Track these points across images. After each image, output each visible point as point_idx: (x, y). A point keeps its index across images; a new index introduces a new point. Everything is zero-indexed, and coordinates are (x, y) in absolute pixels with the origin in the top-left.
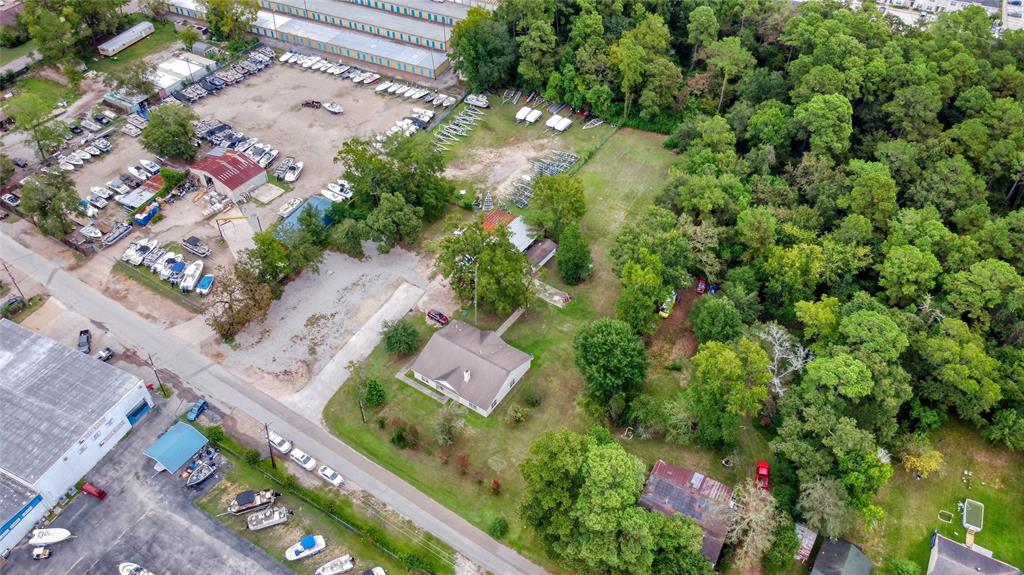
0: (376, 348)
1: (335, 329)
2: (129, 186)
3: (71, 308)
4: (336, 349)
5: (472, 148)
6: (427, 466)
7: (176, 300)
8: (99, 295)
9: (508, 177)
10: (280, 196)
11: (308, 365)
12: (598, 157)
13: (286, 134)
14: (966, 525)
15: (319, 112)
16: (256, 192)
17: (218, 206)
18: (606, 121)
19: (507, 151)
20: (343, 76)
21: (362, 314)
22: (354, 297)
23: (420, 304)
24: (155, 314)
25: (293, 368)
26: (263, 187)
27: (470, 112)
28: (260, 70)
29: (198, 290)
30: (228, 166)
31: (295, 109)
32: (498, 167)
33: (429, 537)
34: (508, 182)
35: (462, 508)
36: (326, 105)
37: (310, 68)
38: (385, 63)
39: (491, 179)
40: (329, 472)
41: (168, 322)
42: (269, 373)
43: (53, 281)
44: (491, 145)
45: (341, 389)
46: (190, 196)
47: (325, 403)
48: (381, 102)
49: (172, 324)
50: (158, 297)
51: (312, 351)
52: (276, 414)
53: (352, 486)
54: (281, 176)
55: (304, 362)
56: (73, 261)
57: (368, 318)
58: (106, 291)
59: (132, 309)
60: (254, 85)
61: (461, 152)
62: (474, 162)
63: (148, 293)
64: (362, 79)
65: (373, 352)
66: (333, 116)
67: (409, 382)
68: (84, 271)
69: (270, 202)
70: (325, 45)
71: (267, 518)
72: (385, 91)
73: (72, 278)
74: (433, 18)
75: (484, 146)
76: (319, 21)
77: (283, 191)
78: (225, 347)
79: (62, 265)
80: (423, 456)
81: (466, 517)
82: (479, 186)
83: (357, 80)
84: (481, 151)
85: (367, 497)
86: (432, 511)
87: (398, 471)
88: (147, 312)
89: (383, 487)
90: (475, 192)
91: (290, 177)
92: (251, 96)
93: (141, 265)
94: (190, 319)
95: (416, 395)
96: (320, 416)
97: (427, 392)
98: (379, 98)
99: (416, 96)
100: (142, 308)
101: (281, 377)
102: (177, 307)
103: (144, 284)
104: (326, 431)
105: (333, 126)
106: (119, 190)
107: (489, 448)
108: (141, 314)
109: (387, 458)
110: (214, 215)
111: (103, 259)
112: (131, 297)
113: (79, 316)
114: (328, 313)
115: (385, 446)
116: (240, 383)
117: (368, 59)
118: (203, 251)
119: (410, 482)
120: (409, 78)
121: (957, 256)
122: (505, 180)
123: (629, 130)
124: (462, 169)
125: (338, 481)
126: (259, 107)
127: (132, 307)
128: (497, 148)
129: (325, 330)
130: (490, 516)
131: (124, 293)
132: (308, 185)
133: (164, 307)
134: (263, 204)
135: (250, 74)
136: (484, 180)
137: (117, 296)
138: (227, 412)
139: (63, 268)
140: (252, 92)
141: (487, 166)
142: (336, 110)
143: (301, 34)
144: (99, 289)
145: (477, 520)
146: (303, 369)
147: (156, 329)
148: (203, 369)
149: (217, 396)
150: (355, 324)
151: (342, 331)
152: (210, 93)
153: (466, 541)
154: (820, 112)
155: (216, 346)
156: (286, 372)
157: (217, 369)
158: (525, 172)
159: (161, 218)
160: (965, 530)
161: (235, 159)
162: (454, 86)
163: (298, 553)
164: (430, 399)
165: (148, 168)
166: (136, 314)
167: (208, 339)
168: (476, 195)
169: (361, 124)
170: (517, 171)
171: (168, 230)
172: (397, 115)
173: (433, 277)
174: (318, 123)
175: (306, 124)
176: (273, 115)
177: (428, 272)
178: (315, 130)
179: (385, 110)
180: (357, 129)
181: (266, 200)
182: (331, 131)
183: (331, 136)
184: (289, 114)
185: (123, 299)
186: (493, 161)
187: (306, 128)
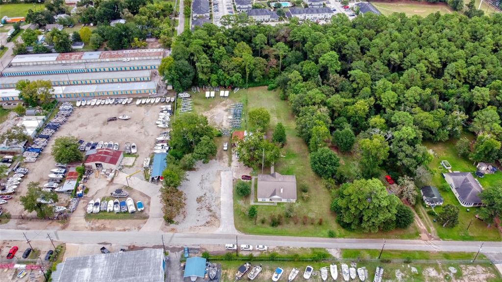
0: (233, 198)
1: (211, 199)
2: (57, 183)
3: (82, 243)
4: (219, 205)
5: (198, 114)
6: (290, 227)
7: (131, 218)
8: (91, 232)
9: (223, 119)
10: (136, 160)
11: (214, 216)
12: (249, 101)
13: (112, 135)
14: (447, 168)
15: (117, 121)
16: (123, 163)
17: (112, 175)
18: (241, 88)
19: (213, 110)
20: (116, 104)
21: (216, 189)
22: (207, 184)
23: (235, 176)
24: (127, 227)
25: (209, 219)
26: (124, 160)
27: (185, 101)
28: (71, 113)
29: (139, 210)
30: (105, 155)
31: (104, 124)
32: (215, 117)
33: (313, 249)
34: (225, 121)
35: (314, 234)
36: (121, 117)
37: (95, 105)
38: (129, 93)
39: (218, 123)
40: (261, 246)
41: (136, 228)
42: (200, 226)
43: (59, 237)
44: (205, 110)
45: (234, 218)
46: (92, 176)
47: (234, 225)
48: (142, 109)
49: (139, 228)
50: (121, 220)
51: (210, 211)
52: (219, 238)
53: (272, 247)
54: (130, 152)
55: (210, 216)
56: (61, 225)
57: (220, 190)
58: (92, 229)
59: (114, 231)
60: (74, 121)
63: (114, 221)
64: (126, 102)
65: (234, 200)
66: (126, 121)
67: (257, 204)
68: (71, 226)
69: (133, 164)
70: (93, 93)
71: (255, 272)
72: (141, 103)
73: (68, 231)
74: (132, 69)
75: (203, 111)
76: (78, 84)
77: (135, 158)
78: (172, 226)
79: (57, 229)
80: (285, 225)
81: (318, 236)
82: (216, 126)
83: (123, 103)
84: (203, 114)
85: (280, 248)
86: (306, 241)
87: (282, 234)
88: (123, 228)
89: (282, 242)
91: (134, 151)
92: (77, 125)
93: (100, 211)
94: (145, 222)
95: (264, 207)
96: (236, 231)
97: (268, 204)
98: (139, 107)
99: (157, 101)
100: (119, 228)
101: (207, 225)
102: (134, 221)
103: (108, 219)
104: (243, 235)
105: (131, 125)
106: (54, 186)
107: (305, 212)
108: (120, 231)
109: (274, 232)
110: (113, 179)
111: (76, 218)
112: (108, 226)
113: (89, 245)
114: (202, 194)
115: (271, 229)
116: (192, 235)
117: (119, 93)
118: (125, 194)
119: (290, 236)
120: (146, 96)
121: (399, 90)
122: (223, 121)
123: (251, 88)
125: (266, 248)
126: (86, 128)
127: (113, 230)
128: (208, 110)
129: (207, 201)
130: (325, 232)
131: (102, 226)
132: (144, 152)
133: (129, 223)
134: (130, 167)
135: (67, 116)
136: (215, 124)
137: (99, 229)
138: (199, 247)
139: (58, 230)
140: (76, 124)
141: (211, 119)
142: (126, 118)
143: (78, 91)
144: (88, 230)
145: (322, 235)
146: (213, 219)
147: (134, 232)
148: (172, 237)
149: (188, 244)
150: (217, 194)
151: (214, 198)
152: (56, 130)
153: (325, 243)
154: (330, 59)
155: (168, 227)
156: (207, 223)
157: (176, 234)
158: (227, 116)
159: (87, 190)
160: (448, 170)
161: (105, 152)
162: (168, 93)
163: (277, 277)
164: (271, 206)
165: (59, 172)
166: (118, 232)
167: (162, 226)
168: (218, 130)
169: (142, 120)
170: (225, 116)
171: (96, 193)
172: (154, 112)
173: (230, 165)
174: (122, 126)
175: (117, 128)
176: (97, 130)
177: (226, 164)
178: (124, 129)
179: (147, 111)
180: (143, 123)
181: (131, 164)
182: (131, 127)
183: (134, 129)
184: (104, 127)
185: (104, 229)
186: (211, 116)
187: (119, 130)
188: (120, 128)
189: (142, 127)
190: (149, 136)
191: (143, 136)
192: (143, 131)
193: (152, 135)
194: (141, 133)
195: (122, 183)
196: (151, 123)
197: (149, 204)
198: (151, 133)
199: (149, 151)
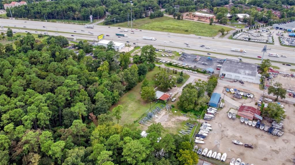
5: (176, 127)
9: (162, 117)
10: (229, 111)
23: (179, 89)
32: (166, 120)
34: (162, 115)
39: (167, 116)
44: (169, 128)
61: (179, 126)
62: (174, 122)
69: (230, 109)
75: (172, 128)
82: (171, 114)
84: (173, 126)
90: (172, 112)
96: (190, 76)
122: (163, 116)
124: (178, 119)
128: (167, 127)
134: (232, 108)
136: (170, 115)
141: (170, 120)
158: (157, 118)
168: (171, 111)
169: (222, 138)
170: (159, 118)
171: (250, 102)
172: (210, 143)
173: (178, 93)
174: (239, 138)
175: (244, 138)
176: (261, 142)
177: (179, 94)
178: (238, 135)
179: (216, 146)
180: (222, 135)
181: (232, 110)
182: (232, 135)
183: (230, 133)
184: (255, 143)
185: (244, 90)
186: (168, 122)
187: (242, 136)
188: (241, 137)
189: (223, 131)
190: (218, 122)
191: (223, 124)
192: (223, 129)
193: (216, 122)
194: (224, 128)
195: (237, 102)
196: (215, 132)
197: (223, 91)
198: (217, 124)
199: (220, 113)
